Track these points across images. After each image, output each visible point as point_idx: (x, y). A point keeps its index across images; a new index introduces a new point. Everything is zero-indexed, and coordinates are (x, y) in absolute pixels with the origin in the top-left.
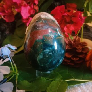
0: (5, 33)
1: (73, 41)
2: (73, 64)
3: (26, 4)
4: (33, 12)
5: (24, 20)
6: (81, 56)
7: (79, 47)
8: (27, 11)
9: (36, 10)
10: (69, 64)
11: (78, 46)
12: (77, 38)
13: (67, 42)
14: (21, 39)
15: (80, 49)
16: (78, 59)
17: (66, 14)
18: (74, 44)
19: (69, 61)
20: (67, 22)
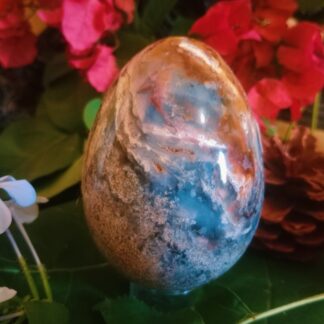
1: (288, 148)
2: (290, 250)
4: (114, 23)
7: (316, 179)
8: (90, 20)
9: (124, 15)
10: (271, 246)
11: (315, 174)
12: (305, 137)
14: (63, 137)
17: (254, 35)
18: (292, 162)
19: (274, 237)
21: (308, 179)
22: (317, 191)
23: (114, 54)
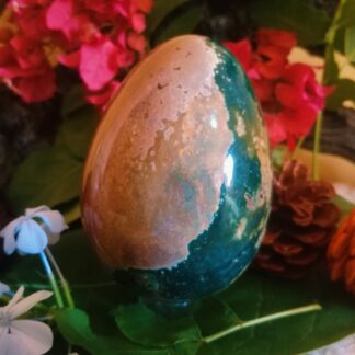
2: (281, 269)
3: (98, 35)
4: (127, 60)
6: (309, 239)
7: (301, 206)
10: (264, 266)
15: (307, 215)
18: (283, 192)
21: (295, 207)
22: (301, 218)
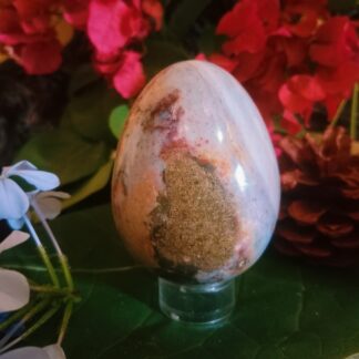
0: (23, 123)
1: (322, 148)
5: (101, 63)
8: (116, 24)
11: (350, 172)
12: (339, 137)
13: (293, 154)
16: (349, 229)
17: (284, 31)
19: (309, 240)
20: (289, 65)
23: (141, 60)
